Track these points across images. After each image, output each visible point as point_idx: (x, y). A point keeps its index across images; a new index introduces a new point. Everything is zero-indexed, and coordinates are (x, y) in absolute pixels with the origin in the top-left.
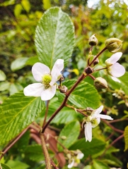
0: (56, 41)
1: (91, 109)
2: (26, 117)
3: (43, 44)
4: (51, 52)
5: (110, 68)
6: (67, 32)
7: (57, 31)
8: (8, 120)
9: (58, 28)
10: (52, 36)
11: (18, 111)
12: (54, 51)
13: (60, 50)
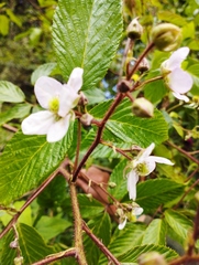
0: (90, 30)
1: (139, 148)
2: (44, 159)
3: (67, 39)
4: (81, 51)
5: (169, 76)
6: (110, 13)
7: (93, 12)
8: (22, 164)
9: (95, 7)
10: (83, 23)
11: (34, 150)
12: (86, 50)
13: (97, 47)
